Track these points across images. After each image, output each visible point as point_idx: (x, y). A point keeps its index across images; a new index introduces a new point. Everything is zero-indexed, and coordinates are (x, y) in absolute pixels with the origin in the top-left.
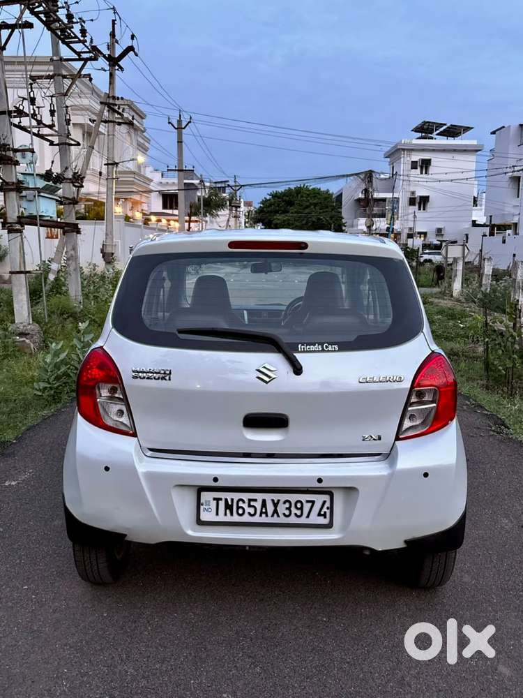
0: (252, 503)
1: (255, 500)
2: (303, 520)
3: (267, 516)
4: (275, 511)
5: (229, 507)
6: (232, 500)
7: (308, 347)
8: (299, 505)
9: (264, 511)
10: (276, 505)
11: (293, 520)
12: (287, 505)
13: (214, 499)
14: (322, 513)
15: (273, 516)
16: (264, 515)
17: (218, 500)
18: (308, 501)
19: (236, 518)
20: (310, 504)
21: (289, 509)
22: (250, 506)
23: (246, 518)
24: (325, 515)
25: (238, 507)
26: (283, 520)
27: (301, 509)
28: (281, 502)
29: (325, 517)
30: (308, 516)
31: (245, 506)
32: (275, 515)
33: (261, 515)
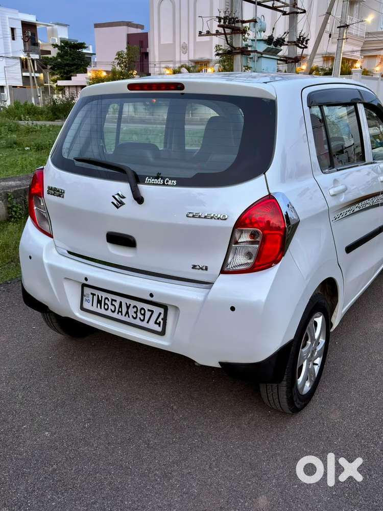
0: (114, 303)
1: (115, 301)
2: (144, 324)
3: (122, 314)
4: (127, 313)
5: (99, 302)
6: (102, 297)
7: (153, 180)
8: (143, 312)
9: (120, 310)
10: (128, 307)
11: (137, 322)
12: (135, 310)
13: (92, 294)
14: (158, 322)
15: (125, 316)
16: (120, 313)
17: (93, 295)
18: (149, 310)
19: (103, 311)
20: (150, 313)
21: (136, 313)
22: (112, 304)
23: (109, 313)
24: (159, 324)
25: (105, 304)
26: (131, 320)
27: (144, 315)
28: (131, 306)
29: (160, 326)
30: (148, 322)
31: (109, 303)
32: (127, 315)
33: (118, 313)
